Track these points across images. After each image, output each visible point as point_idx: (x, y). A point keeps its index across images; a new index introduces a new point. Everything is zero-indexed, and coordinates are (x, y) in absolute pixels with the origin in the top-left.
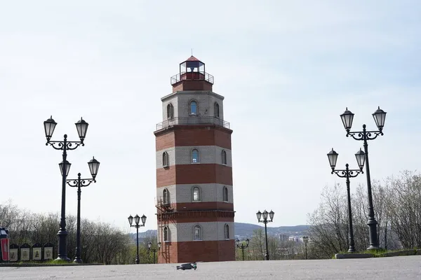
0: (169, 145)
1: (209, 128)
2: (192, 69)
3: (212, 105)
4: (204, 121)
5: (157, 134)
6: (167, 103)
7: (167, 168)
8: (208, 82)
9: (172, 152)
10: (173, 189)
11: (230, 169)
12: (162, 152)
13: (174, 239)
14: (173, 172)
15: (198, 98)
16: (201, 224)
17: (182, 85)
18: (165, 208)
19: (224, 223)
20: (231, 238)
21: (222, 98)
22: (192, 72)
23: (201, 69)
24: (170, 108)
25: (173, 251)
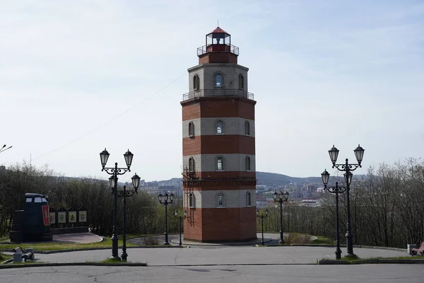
0: (195, 116)
1: (233, 101)
2: (218, 41)
3: (236, 77)
4: (227, 93)
5: (184, 104)
6: (193, 74)
7: (193, 137)
8: (234, 54)
9: (197, 123)
10: (198, 158)
11: (253, 139)
12: (188, 122)
13: (199, 205)
14: (198, 142)
15: (223, 70)
16: (224, 191)
17: (208, 56)
18: (190, 176)
19: (246, 191)
20: (252, 205)
21: (247, 70)
22: (218, 44)
23: (227, 42)
24: (196, 79)
25: (198, 217)
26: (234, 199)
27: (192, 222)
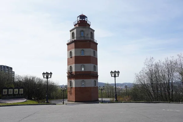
0: (72, 48)
1: (88, 42)
3: (90, 33)
4: (86, 39)
5: (68, 44)
6: (72, 32)
7: (71, 58)
8: (88, 24)
9: (73, 51)
10: (73, 66)
11: (97, 58)
12: (70, 51)
13: (74, 86)
14: (73, 59)
15: (84, 29)
16: (85, 80)
17: (78, 25)
18: (70, 74)
19: (94, 80)
20: (97, 86)
22: (82, 20)
24: (73, 34)
25: (73, 91)
26: (89, 83)
27: (71, 94)
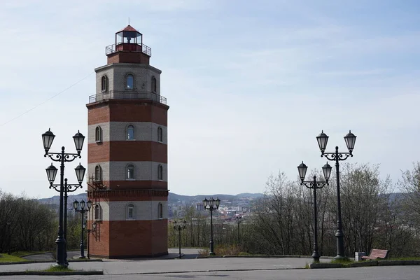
0: (104, 120)
1: (146, 104)
2: (129, 40)
3: (149, 80)
4: (141, 96)
5: (90, 107)
6: (101, 74)
7: (101, 143)
8: (146, 55)
9: (106, 127)
10: (106, 166)
11: (165, 147)
12: (95, 126)
13: (106, 217)
14: (106, 148)
15: (135, 71)
16: (136, 203)
17: (118, 56)
18: (96, 185)
19: (159, 202)
20: (164, 217)
21: (159, 72)
22: (129, 43)
23: (139, 42)
24: (104, 81)
25: (104, 230)
26: (146, 210)
27: (98, 237)
